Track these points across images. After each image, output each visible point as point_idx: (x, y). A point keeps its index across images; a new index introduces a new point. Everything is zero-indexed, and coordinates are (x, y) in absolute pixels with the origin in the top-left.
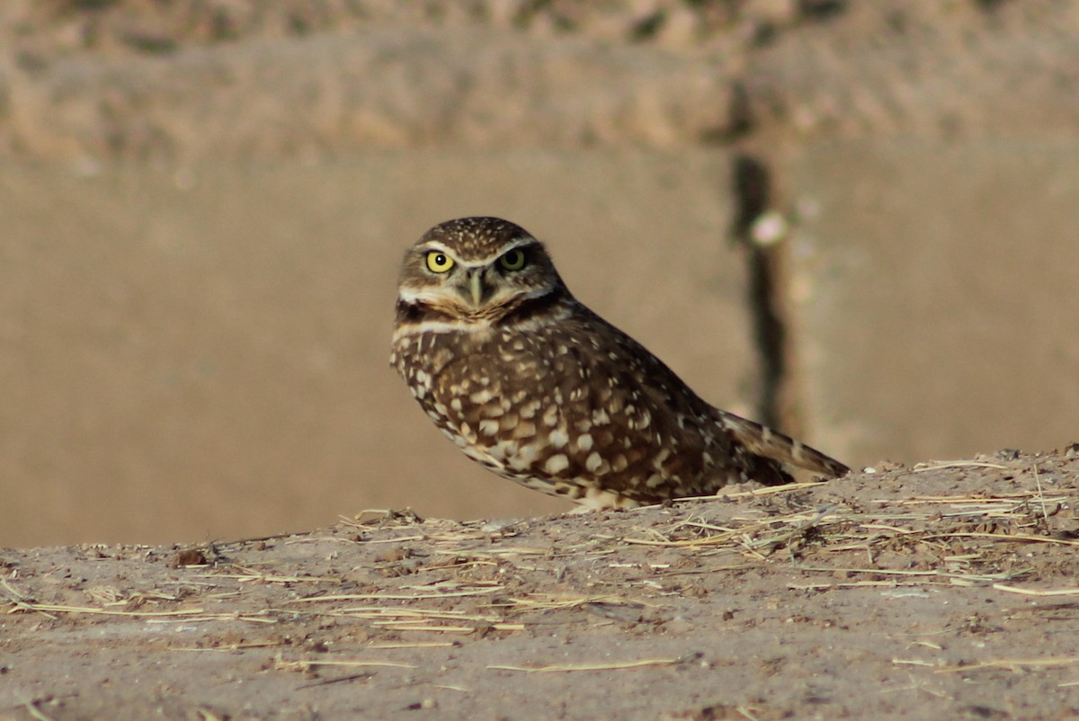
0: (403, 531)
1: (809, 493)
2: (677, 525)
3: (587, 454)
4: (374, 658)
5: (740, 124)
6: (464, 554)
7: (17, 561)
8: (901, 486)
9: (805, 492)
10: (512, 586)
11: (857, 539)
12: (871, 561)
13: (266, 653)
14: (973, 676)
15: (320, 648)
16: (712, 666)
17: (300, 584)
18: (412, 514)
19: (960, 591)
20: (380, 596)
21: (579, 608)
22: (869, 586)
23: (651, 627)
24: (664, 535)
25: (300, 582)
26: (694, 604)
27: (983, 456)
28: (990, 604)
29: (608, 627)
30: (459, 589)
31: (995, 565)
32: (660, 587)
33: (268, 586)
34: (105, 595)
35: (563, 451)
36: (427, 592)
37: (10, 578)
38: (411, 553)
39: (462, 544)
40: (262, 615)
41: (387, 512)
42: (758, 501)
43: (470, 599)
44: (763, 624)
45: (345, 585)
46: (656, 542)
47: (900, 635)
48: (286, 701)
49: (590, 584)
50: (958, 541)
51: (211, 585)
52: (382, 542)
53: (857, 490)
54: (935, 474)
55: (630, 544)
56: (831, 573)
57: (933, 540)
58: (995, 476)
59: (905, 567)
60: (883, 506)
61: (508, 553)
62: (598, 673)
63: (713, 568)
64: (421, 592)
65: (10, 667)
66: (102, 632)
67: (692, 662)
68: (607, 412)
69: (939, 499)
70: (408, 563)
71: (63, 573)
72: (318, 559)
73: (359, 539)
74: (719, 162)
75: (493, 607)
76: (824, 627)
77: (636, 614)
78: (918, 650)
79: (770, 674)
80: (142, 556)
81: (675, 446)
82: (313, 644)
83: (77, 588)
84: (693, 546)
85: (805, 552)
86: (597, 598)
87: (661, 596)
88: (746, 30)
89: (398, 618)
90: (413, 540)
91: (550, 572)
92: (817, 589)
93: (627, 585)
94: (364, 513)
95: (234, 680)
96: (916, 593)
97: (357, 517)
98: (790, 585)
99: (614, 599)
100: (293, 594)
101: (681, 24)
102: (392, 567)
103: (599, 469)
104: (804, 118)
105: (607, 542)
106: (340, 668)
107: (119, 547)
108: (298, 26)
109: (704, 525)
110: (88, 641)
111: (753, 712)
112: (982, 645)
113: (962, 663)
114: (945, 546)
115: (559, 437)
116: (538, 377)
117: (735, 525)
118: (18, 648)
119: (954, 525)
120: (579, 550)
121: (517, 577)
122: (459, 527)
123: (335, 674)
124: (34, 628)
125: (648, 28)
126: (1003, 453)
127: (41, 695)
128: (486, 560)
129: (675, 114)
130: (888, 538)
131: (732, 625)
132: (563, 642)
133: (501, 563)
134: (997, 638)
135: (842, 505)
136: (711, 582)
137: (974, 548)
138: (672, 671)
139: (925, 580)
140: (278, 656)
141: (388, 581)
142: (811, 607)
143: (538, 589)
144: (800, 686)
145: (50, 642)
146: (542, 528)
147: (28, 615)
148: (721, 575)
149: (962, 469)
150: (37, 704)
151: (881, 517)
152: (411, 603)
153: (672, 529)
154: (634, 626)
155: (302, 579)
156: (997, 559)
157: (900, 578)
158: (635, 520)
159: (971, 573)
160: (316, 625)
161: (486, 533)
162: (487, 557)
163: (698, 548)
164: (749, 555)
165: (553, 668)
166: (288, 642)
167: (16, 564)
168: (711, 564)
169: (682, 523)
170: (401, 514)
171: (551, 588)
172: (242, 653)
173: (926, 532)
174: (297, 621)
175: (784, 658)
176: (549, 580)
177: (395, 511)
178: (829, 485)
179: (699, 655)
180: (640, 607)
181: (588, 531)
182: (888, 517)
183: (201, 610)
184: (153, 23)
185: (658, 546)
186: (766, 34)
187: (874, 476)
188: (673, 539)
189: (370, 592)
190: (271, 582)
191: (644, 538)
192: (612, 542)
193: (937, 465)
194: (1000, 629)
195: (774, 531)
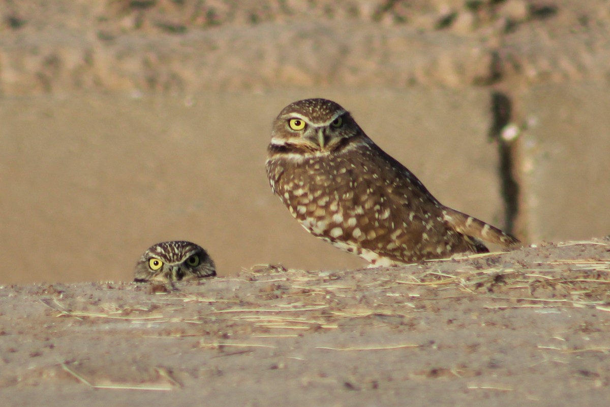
0: (276, 276)
1: (499, 257)
2: (425, 274)
3: (353, 228)
4: (256, 342)
5: (496, 75)
6: (307, 288)
7: (64, 290)
8: (550, 254)
9: (497, 257)
10: (333, 305)
11: (523, 282)
12: (530, 294)
13: (195, 339)
14: (582, 354)
15: (225, 336)
16: (440, 348)
17: (218, 303)
18: (281, 267)
19: (578, 310)
20: (261, 310)
21: (368, 317)
22: (528, 307)
23: (407, 327)
24: (417, 279)
25: (217, 302)
26: (432, 315)
27: (596, 239)
28: (594, 318)
29: (384, 327)
30: (304, 306)
31: (599, 297)
32: (414, 307)
33: (200, 304)
34: (111, 309)
35: (340, 225)
36: (286, 308)
37: (59, 298)
38: (279, 287)
39: (308, 283)
40: (195, 319)
41: (267, 265)
42: (471, 261)
43: (309, 312)
44: (470, 327)
45: (242, 303)
46: (413, 283)
47: (543, 333)
48: (204, 364)
49: (375, 305)
50: (578, 283)
51: (169, 303)
52: (264, 281)
53: (526, 256)
54: (569, 248)
55: (399, 283)
56: (508, 300)
57: (565, 283)
58: (601, 249)
59: (549, 297)
60: (540, 265)
61: (331, 287)
62: (376, 351)
63: (443, 297)
64: (283, 308)
65: (55, 345)
66: (107, 327)
67: (428, 346)
68: (363, 207)
69: (570, 261)
70: (277, 292)
71: (88, 296)
72: (228, 290)
73: (251, 280)
74: (484, 95)
75: (322, 316)
76: (502, 329)
77: (399, 320)
78: (553, 341)
79: (470, 353)
80: (132, 288)
81: (406, 228)
82: (222, 334)
83: (95, 304)
84: (434, 285)
85: (495, 288)
86: (379, 311)
87: (414, 312)
88: (501, 23)
89: (269, 321)
90: (281, 281)
91: (354, 298)
92: (500, 308)
93: (396, 305)
94: (255, 267)
95: (177, 353)
96: (554, 311)
97: (251, 269)
98: (485, 306)
99: (388, 312)
100: (213, 308)
101: (465, 20)
102: (268, 295)
103: (359, 237)
104: (531, 72)
105: (386, 282)
106: (236, 347)
107: (120, 283)
108: (254, 19)
109: (440, 274)
110: (99, 332)
111: (459, 373)
112: (587, 339)
113: (576, 348)
114: (571, 286)
115: (338, 218)
116: (326, 184)
117: (457, 274)
118: (60, 335)
119: (578, 274)
120: (371, 286)
121: (336, 300)
122: (307, 274)
123: (233, 350)
124: (70, 325)
125: (446, 22)
126: (607, 237)
127: (69, 359)
128: (320, 291)
129: (460, 69)
130: (540, 282)
131: (452, 327)
132: (358, 335)
133: (328, 292)
134: (596, 335)
135: (517, 264)
136: (442, 304)
137: (587, 287)
138: (417, 350)
139: (560, 305)
140: (202, 340)
141: (265, 302)
142: (496, 317)
143: (347, 307)
144: (486, 359)
145: (78, 332)
146: (352, 275)
147: (67, 318)
148: (448, 301)
149: (583, 245)
150: (67, 363)
151: (537, 270)
152: (278, 313)
153: (422, 276)
154: (398, 327)
155: (218, 301)
156: (599, 293)
157: (545, 303)
158: (403, 271)
159: (585, 300)
160: (223, 325)
161: (320, 277)
162: (321, 289)
163: (436, 286)
164: (463, 290)
165: (351, 348)
166: (208, 333)
167: (63, 292)
168: (443, 294)
169: (428, 273)
170: (276, 267)
171: (355, 306)
172: (183, 339)
173: (561, 278)
174: (214, 322)
175: (479, 345)
176: (353, 302)
177: (272, 265)
178: (510, 254)
179: (432, 342)
180: (402, 317)
181: (376, 276)
182: (541, 270)
183: (161, 317)
184: (174, 16)
185: (414, 285)
186: (511, 26)
187: (535, 249)
188: (423, 280)
189: (255, 308)
190: (201, 302)
191: (407, 280)
192: (389, 283)
193: (570, 243)
194: (599, 330)
195: (478, 277)
